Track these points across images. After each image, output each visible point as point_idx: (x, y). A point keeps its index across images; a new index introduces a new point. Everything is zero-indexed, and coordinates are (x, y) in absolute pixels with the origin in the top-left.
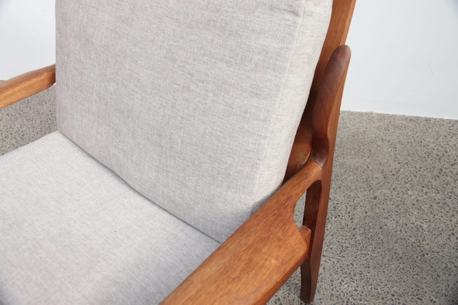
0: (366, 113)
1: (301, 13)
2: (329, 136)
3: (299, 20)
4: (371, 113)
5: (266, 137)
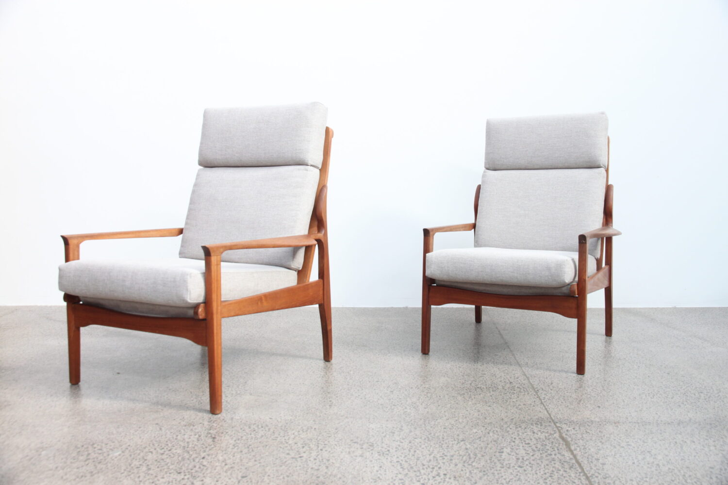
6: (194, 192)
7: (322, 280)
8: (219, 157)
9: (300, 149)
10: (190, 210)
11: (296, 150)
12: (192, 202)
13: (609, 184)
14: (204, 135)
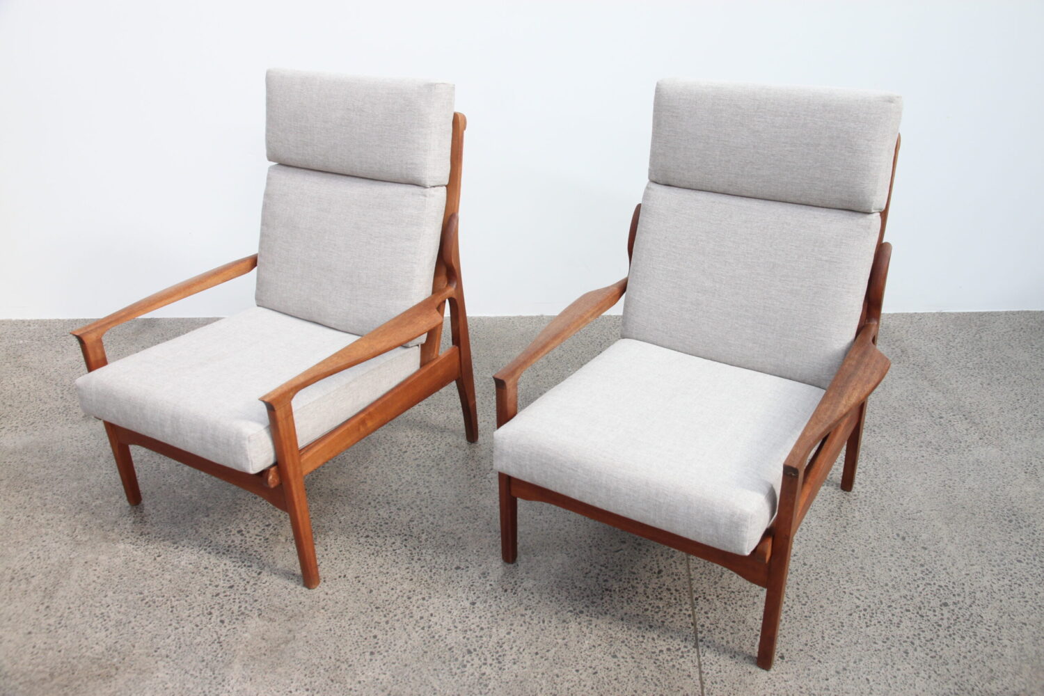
0: (537, 316)
1: (428, 195)
2: (455, 267)
3: (427, 199)
4: (542, 316)
5: (415, 263)
6: (265, 207)
7: (457, 347)
8: (294, 157)
9: (412, 164)
10: (263, 235)
11: (407, 163)
12: (264, 223)
13: (884, 241)
14: (271, 120)
